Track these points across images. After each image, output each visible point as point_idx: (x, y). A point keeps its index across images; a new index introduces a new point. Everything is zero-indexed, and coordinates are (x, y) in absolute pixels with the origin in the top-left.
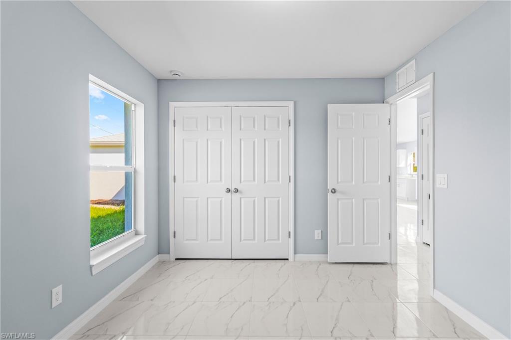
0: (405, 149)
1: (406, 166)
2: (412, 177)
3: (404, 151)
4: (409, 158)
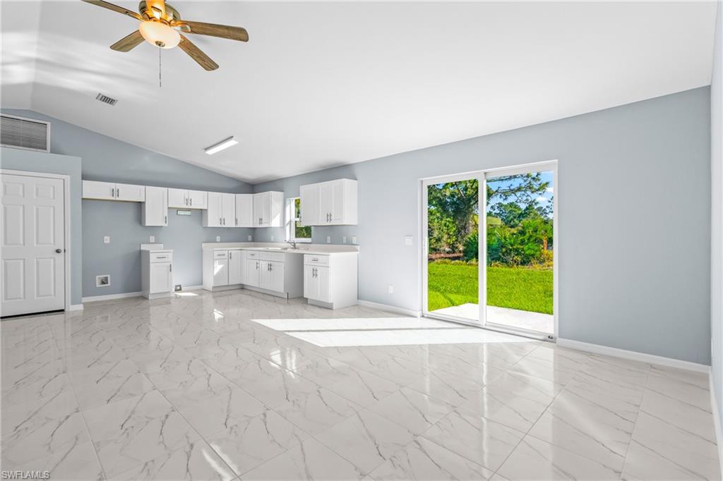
0: (282, 191)
1: (283, 227)
2: (295, 247)
3: (279, 194)
4: (288, 209)
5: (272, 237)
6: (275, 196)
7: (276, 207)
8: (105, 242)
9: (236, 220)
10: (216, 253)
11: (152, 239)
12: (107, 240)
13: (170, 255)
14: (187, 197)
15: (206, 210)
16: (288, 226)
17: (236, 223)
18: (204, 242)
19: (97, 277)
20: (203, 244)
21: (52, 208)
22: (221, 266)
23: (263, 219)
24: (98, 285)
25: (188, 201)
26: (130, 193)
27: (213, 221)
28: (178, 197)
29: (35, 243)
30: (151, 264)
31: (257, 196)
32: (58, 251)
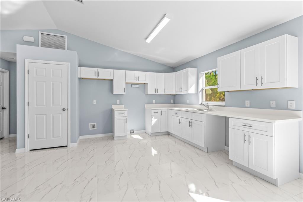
1: (197, 94)
2: (208, 109)
3: (194, 70)
4: (200, 80)
5: (188, 101)
6: (191, 71)
7: (192, 79)
8: (94, 103)
9: (165, 90)
10: (153, 111)
11: (118, 102)
12: (95, 102)
13: (126, 112)
14: (136, 76)
15: (147, 84)
16: (201, 92)
17: (165, 92)
18: (146, 104)
19: (90, 124)
20: (146, 105)
21: (61, 83)
22: (156, 120)
23: (183, 88)
24: (91, 128)
25: (137, 78)
26: (105, 74)
27: (151, 91)
28: (131, 76)
29: (52, 104)
30: (115, 118)
31: (178, 73)
32: (64, 110)
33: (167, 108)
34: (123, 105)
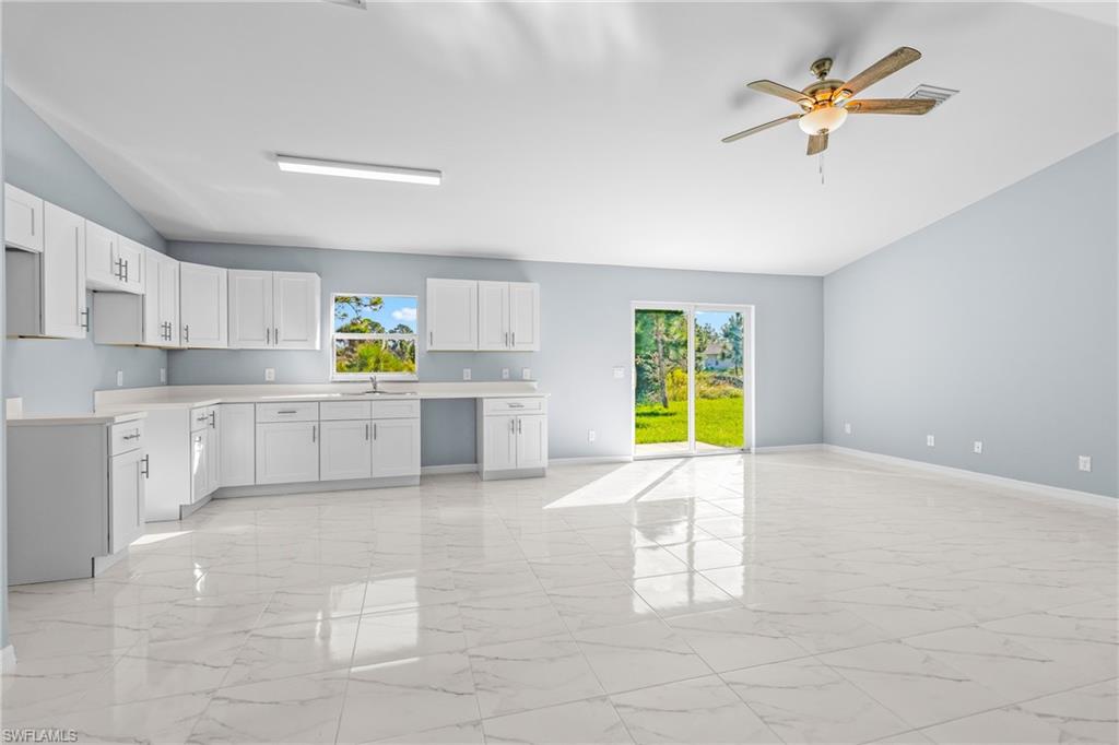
9: (184, 329)
10: (195, 415)
13: (140, 428)
14: (116, 253)
15: (142, 296)
16: (331, 348)
18: (97, 390)
20: (96, 396)
22: (201, 448)
23: (282, 330)
25: (121, 267)
33: (219, 401)
34: (20, 400)
